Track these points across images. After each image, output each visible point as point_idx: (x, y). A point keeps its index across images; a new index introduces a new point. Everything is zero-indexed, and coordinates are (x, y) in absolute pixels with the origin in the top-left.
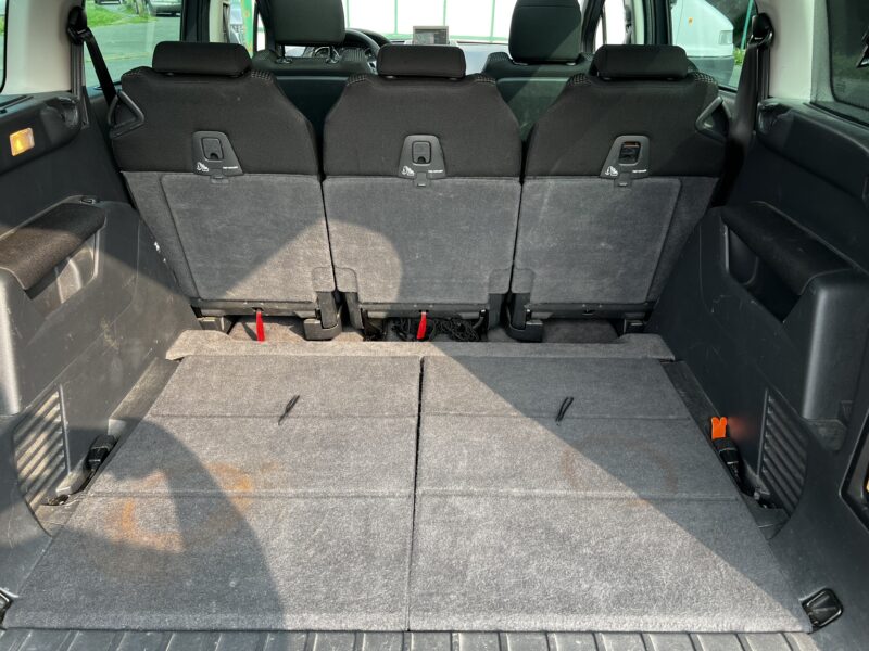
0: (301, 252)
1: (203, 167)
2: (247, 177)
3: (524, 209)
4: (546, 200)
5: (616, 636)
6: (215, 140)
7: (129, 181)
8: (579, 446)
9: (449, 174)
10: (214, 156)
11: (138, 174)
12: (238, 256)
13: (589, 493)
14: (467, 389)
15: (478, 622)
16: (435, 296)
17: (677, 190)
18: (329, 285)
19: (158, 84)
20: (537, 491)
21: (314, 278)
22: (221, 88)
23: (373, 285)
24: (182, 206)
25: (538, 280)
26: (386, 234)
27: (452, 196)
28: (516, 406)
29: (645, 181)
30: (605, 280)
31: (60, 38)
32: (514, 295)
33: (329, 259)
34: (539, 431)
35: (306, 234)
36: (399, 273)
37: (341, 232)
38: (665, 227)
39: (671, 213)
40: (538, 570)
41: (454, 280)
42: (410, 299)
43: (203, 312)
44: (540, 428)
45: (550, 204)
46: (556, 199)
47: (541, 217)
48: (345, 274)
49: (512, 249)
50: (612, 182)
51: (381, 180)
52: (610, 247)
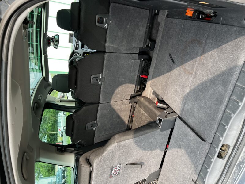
0: (118, 108)
1: (94, 129)
2: (97, 119)
3: (114, 52)
4: (112, 45)
5: (233, 94)
6: (88, 126)
7: (96, 142)
8: (182, 63)
9: (102, 72)
10: (92, 126)
11: (95, 141)
12: (117, 121)
13: (195, 71)
14: (160, 82)
15: (215, 127)
16: (135, 75)
17: (114, 4)
18: (128, 101)
19: (74, 137)
20: (189, 85)
21: (126, 104)
22: (76, 124)
23: (129, 91)
24: (103, 133)
25: (136, 46)
26: (116, 88)
27: (108, 72)
28: (168, 72)
29: (110, 15)
30: (140, 25)
31: (63, 154)
32: (140, 52)
33: (121, 102)
34: (175, 71)
35: (114, 107)
36: (127, 84)
37: (114, 99)
38: (126, 6)
39: (121, 5)
40: (209, 102)
41: (132, 70)
42: (135, 81)
43: (130, 127)
44: (175, 70)
45: (113, 44)
46: (112, 43)
47: (117, 47)
48: (125, 97)
49: (125, 54)
50: (109, 26)
51: (101, 89)
52: (130, 24)
